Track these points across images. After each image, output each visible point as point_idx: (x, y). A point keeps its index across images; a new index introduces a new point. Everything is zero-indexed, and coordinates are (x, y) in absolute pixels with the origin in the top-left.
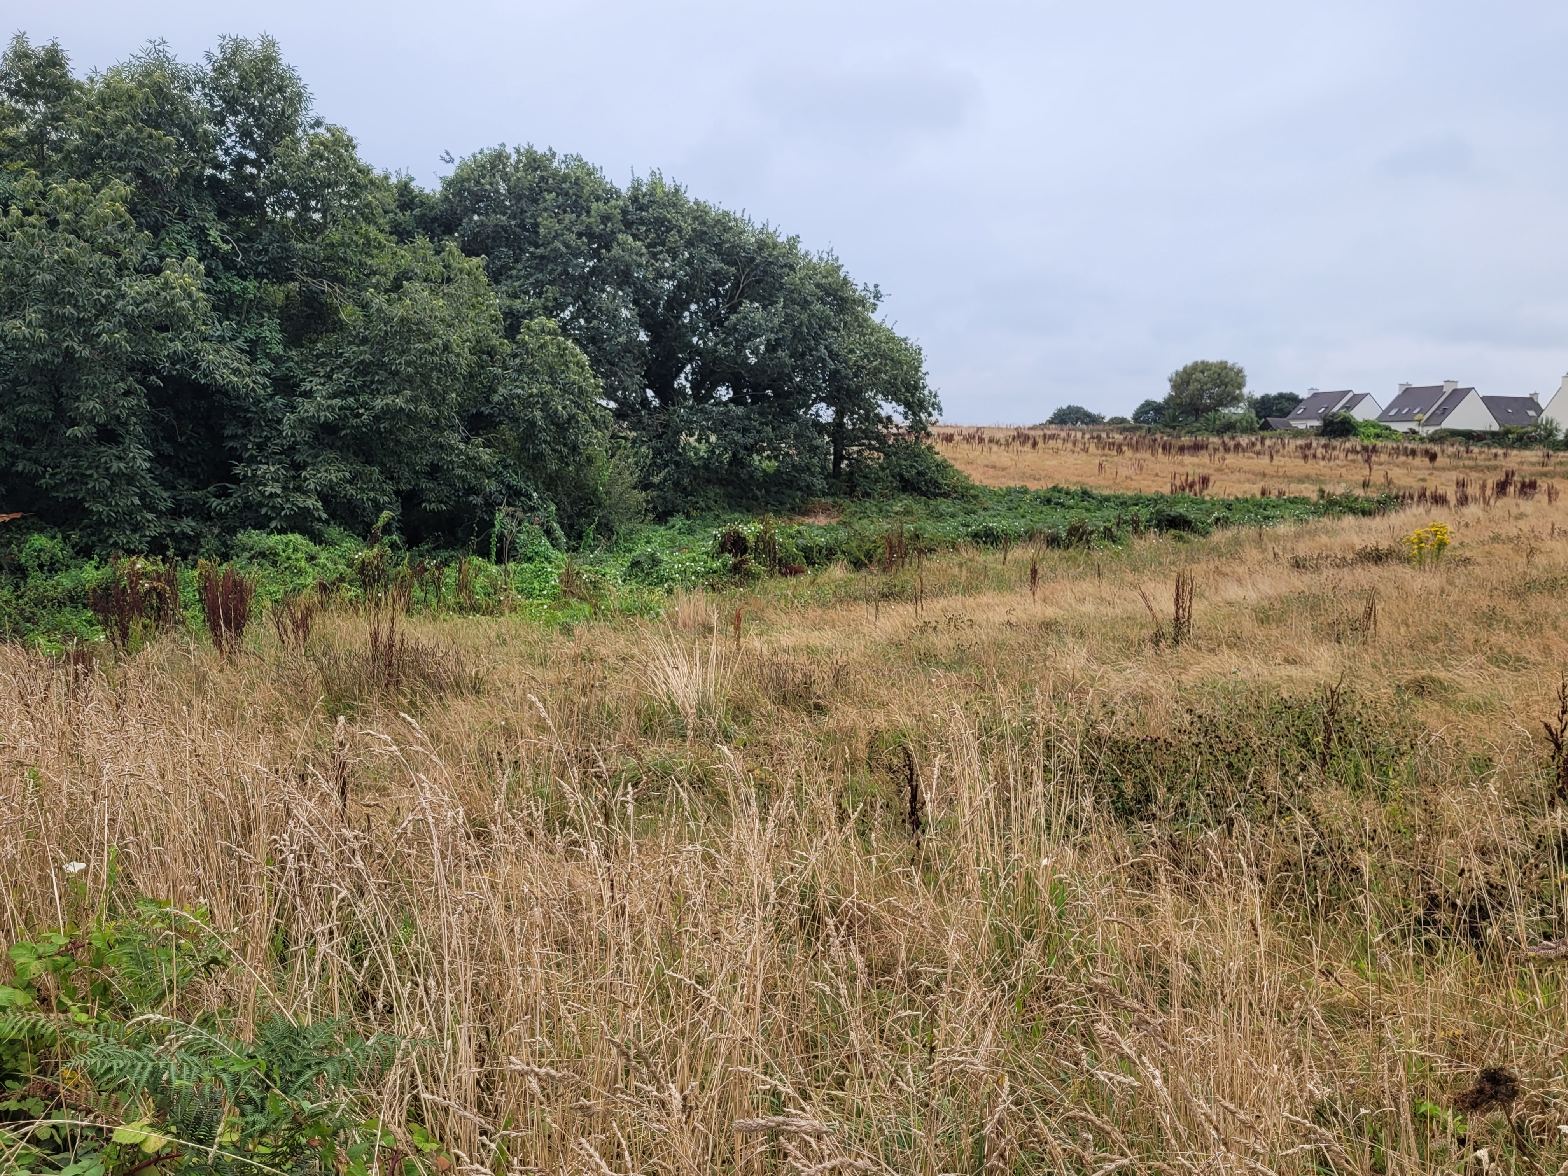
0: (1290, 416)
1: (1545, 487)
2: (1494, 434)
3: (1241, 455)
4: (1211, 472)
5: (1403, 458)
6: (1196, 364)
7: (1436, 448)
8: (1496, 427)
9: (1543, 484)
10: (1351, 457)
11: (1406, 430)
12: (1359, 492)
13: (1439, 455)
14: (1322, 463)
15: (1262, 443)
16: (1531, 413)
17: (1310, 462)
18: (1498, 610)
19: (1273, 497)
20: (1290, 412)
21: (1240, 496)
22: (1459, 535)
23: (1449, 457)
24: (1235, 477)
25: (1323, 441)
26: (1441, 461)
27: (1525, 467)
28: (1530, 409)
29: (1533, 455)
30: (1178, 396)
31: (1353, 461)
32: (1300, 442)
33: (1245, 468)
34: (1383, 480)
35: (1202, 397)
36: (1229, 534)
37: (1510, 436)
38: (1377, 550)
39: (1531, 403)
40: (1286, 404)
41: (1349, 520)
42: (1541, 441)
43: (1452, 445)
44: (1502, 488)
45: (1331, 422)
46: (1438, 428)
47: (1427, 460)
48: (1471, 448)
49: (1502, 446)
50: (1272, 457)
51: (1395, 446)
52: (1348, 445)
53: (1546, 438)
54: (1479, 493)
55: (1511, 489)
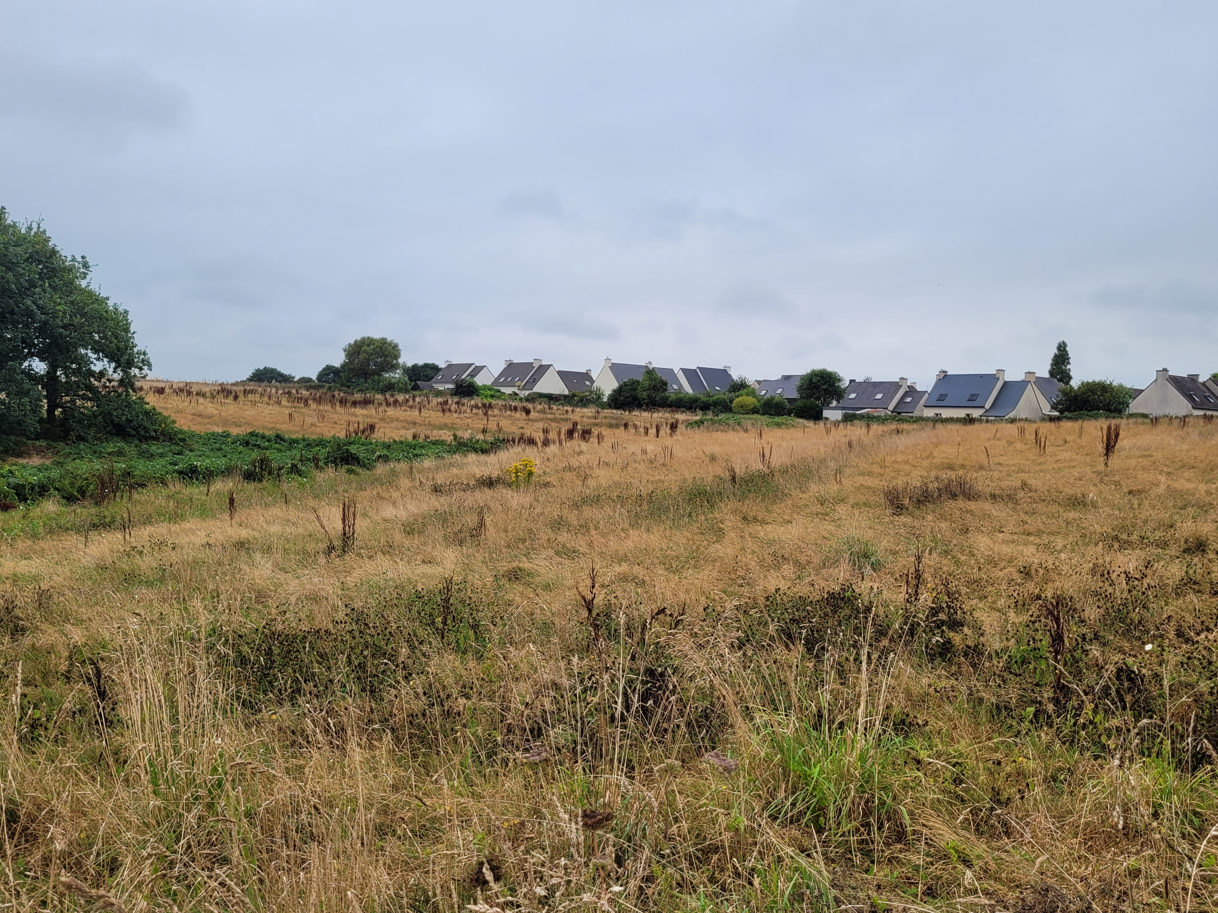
0: (433, 380)
1: (596, 433)
2: (565, 397)
3: (399, 408)
4: (376, 421)
5: (509, 413)
6: (364, 339)
7: (530, 406)
8: (566, 392)
9: (595, 431)
10: (474, 411)
11: (510, 392)
12: (480, 437)
13: (532, 410)
14: (455, 415)
15: (414, 400)
16: (588, 383)
17: (447, 414)
18: (564, 518)
19: (421, 440)
20: (433, 378)
21: (397, 439)
22: (543, 467)
23: (538, 412)
24: (393, 425)
25: (456, 399)
26: (533, 415)
27: (584, 419)
28: (587, 381)
29: (589, 411)
30: (351, 362)
31: (476, 414)
32: (440, 400)
33: (402, 418)
34: (495, 427)
35: (369, 364)
36: (388, 467)
37: (575, 398)
38: (490, 478)
39: (586, 376)
40: (430, 372)
41: (472, 457)
42: (594, 402)
43: (540, 404)
44: (570, 434)
45: (461, 385)
46: (531, 392)
47: (524, 414)
48: (552, 406)
49: (571, 405)
50: (420, 410)
51: (504, 403)
52: (473, 402)
53: (597, 400)
54: (556, 437)
55: (576, 435)
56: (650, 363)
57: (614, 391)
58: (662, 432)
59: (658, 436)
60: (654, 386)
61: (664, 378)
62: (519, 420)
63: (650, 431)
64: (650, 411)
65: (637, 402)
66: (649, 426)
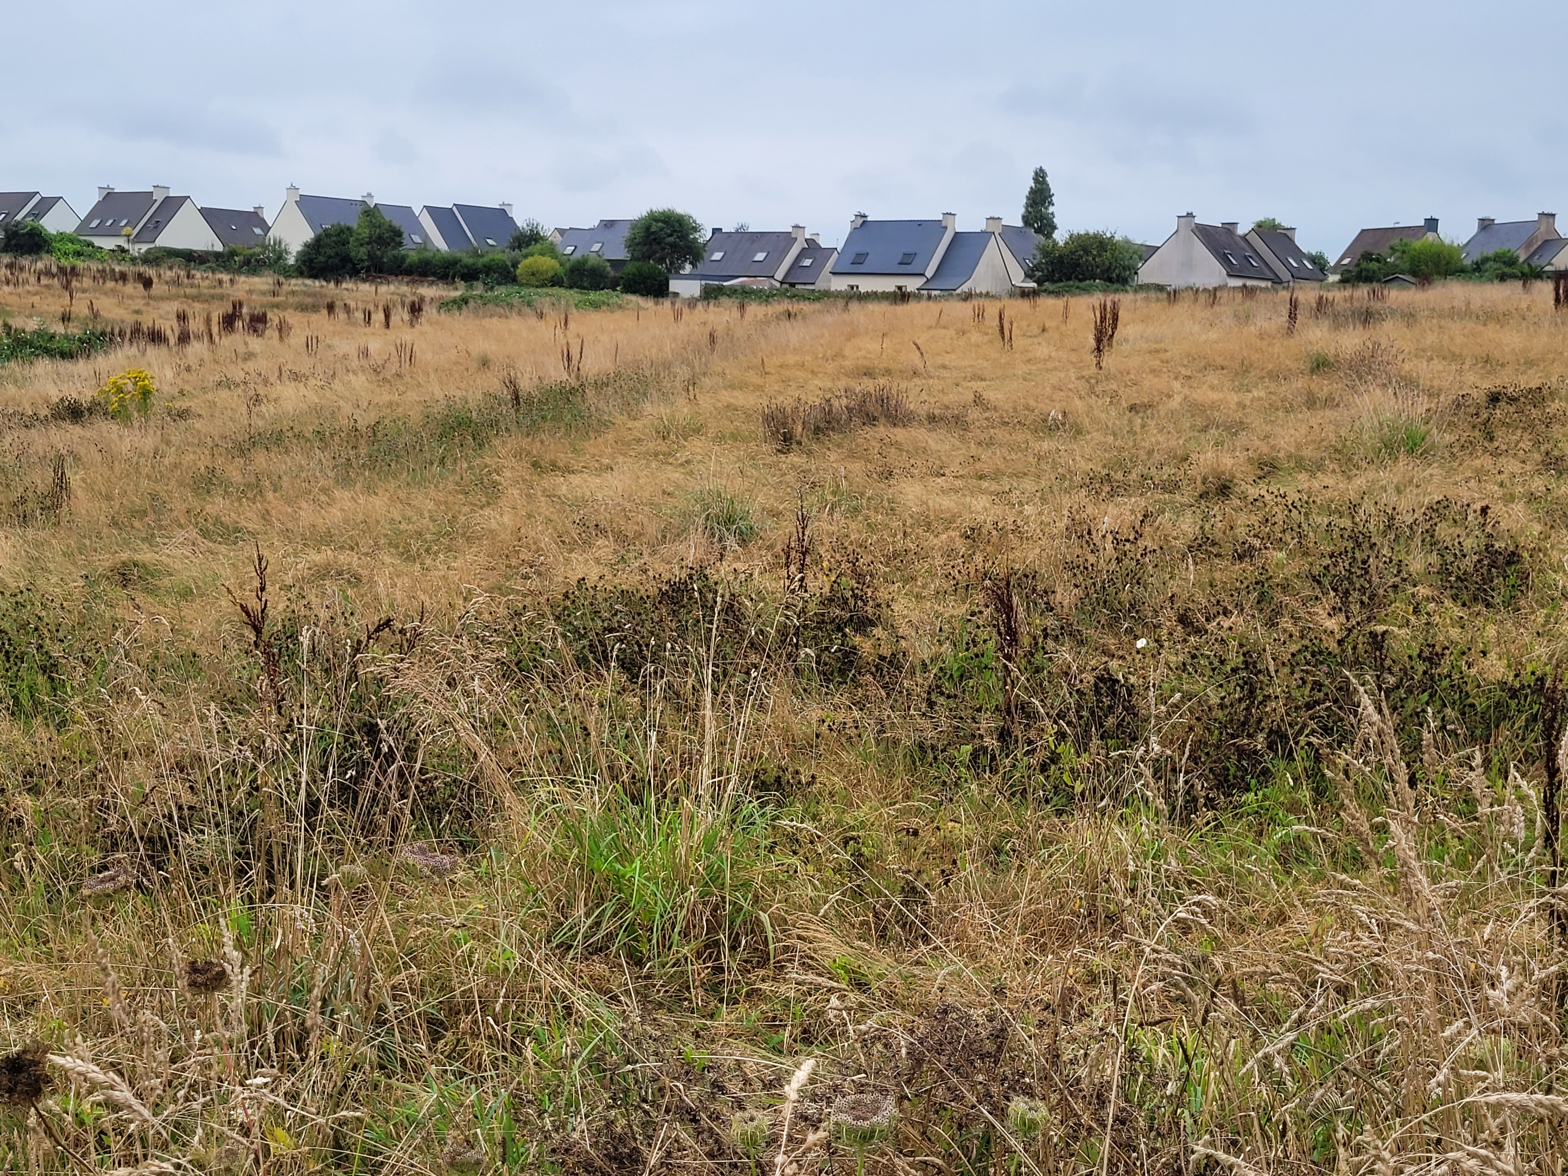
1: (276, 320)
2: (217, 255)
5: (110, 284)
7: (150, 272)
8: (219, 247)
9: (274, 317)
10: (44, 281)
11: (112, 247)
12: (59, 329)
13: (155, 280)
14: (6, 289)
16: (258, 231)
18: (218, 472)
22: (179, 381)
23: (167, 283)
26: (157, 288)
27: (254, 297)
28: (256, 227)
29: (262, 282)
31: (48, 286)
34: (86, 312)
37: (236, 259)
38: (77, 403)
39: (254, 218)
41: (43, 366)
42: (270, 266)
43: (171, 268)
44: (229, 322)
45: (15, 234)
46: (152, 246)
47: (140, 286)
48: (193, 272)
49: (227, 269)
51: (100, 267)
52: (40, 265)
53: (276, 263)
54: (202, 328)
55: (239, 324)
56: (369, 195)
57: (306, 245)
58: (394, 319)
59: (387, 325)
60: (380, 237)
61: (396, 224)
62: (131, 297)
63: (373, 317)
64: (373, 281)
65: (349, 265)
66: (372, 309)
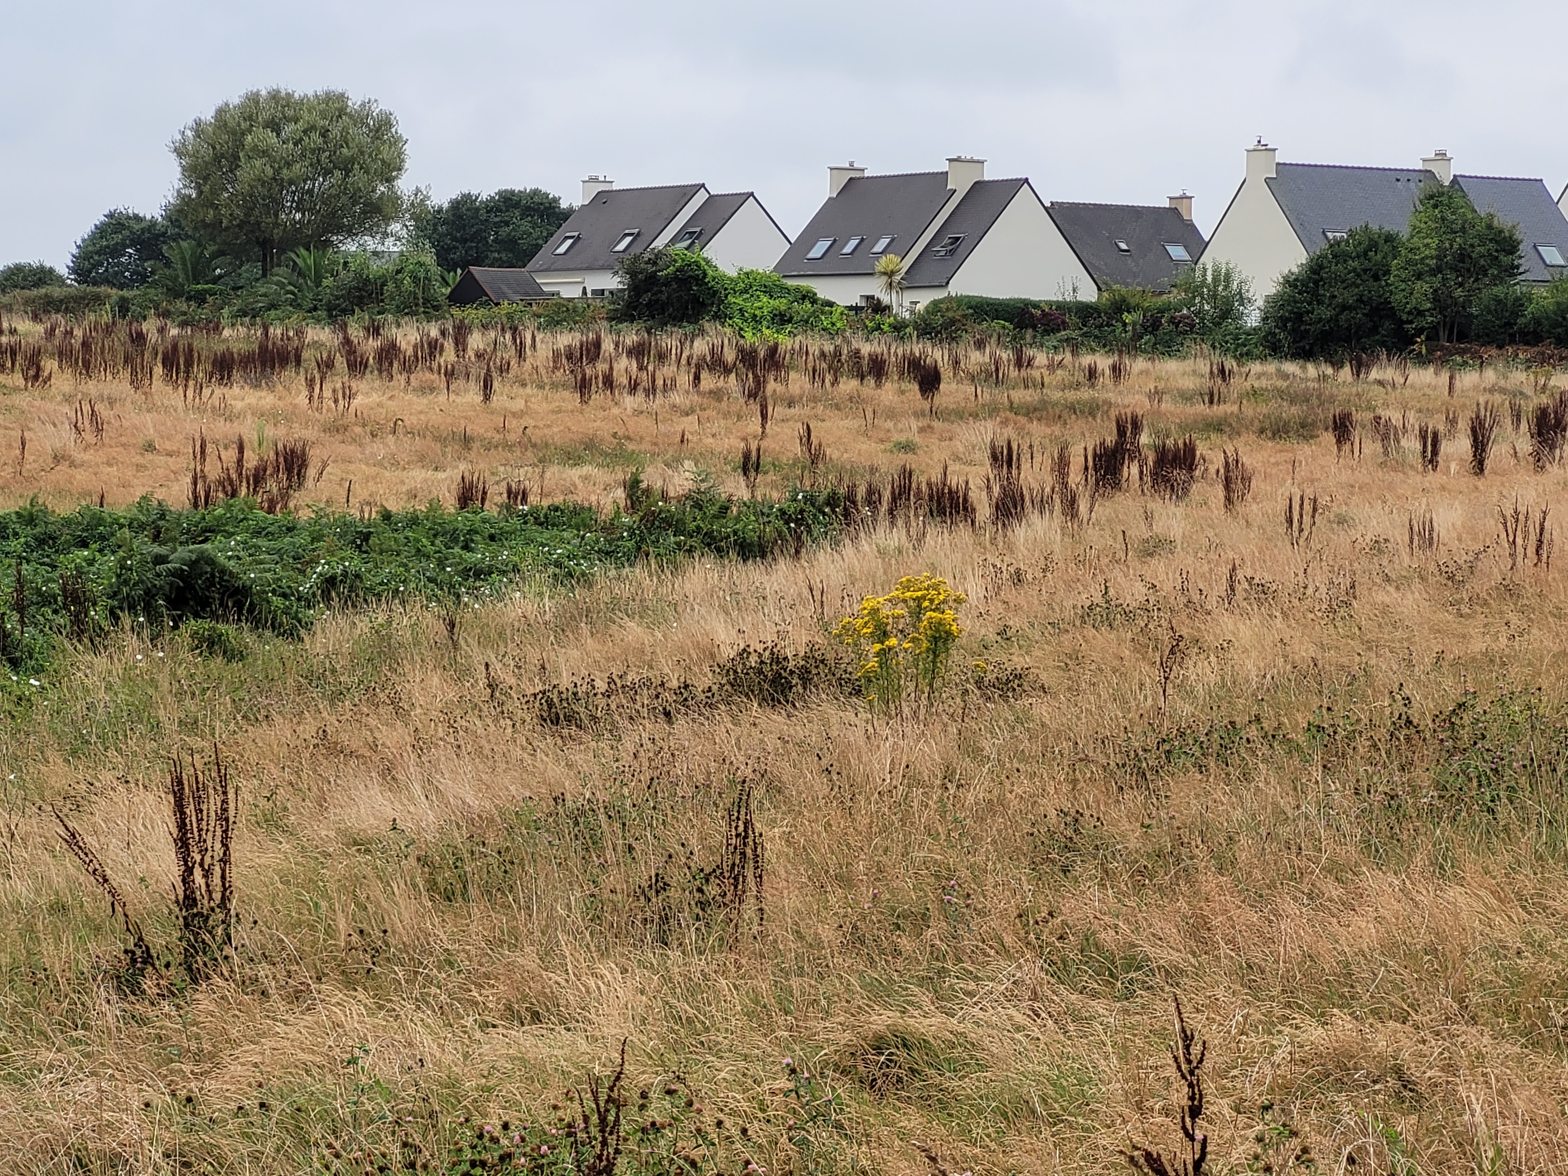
0: (537, 261)
1: (1217, 462)
2: (1085, 311)
3: (400, 379)
4: (310, 434)
5: (849, 385)
6: (253, 99)
7: (936, 355)
8: (1088, 294)
9: (1212, 454)
10: (708, 381)
11: (855, 300)
12: (735, 488)
13: (946, 372)
14: (630, 402)
15: (460, 343)
16: (1177, 252)
17: (598, 398)
18: (1088, 824)
19: (491, 510)
20: (538, 247)
21: (393, 506)
22: (997, 608)
23: (972, 378)
24: (379, 449)
25: (631, 336)
26: (950, 391)
27: (1167, 406)
28: (1174, 242)
29: (1185, 371)
30: (207, 200)
31: (716, 395)
32: (566, 339)
33: (411, 420)
34: (797, 449)
35: (278, 205)
36: (363, 625)
37: (1128, 318)
38: (777, 659)
39: (1171, 222)
40: (525, 225)
41: (703, 574)
42: (1204, 332)
43: (980, 345)
44: (1108, 466)
45: (652, 278)
46: (940, 294)
47: (914, 388)
48: (1029, 352)
49: (1106, 344)
50: (487, 387)
51: (829, 348)
52: (700, 347)
53: (1218, 324)
54: (1049, 481)
55: (1131, 471)
56: (1442, 156)
57: (1290, 282)
58: (1497, 452)
59: (1479, 464)
60: (1463, 256)
61: (1504, 221)
62: (891, 414)
63: (1445, 447)
64: (1443, 362)
65: (1388, 325)
66: (1441, 428)
